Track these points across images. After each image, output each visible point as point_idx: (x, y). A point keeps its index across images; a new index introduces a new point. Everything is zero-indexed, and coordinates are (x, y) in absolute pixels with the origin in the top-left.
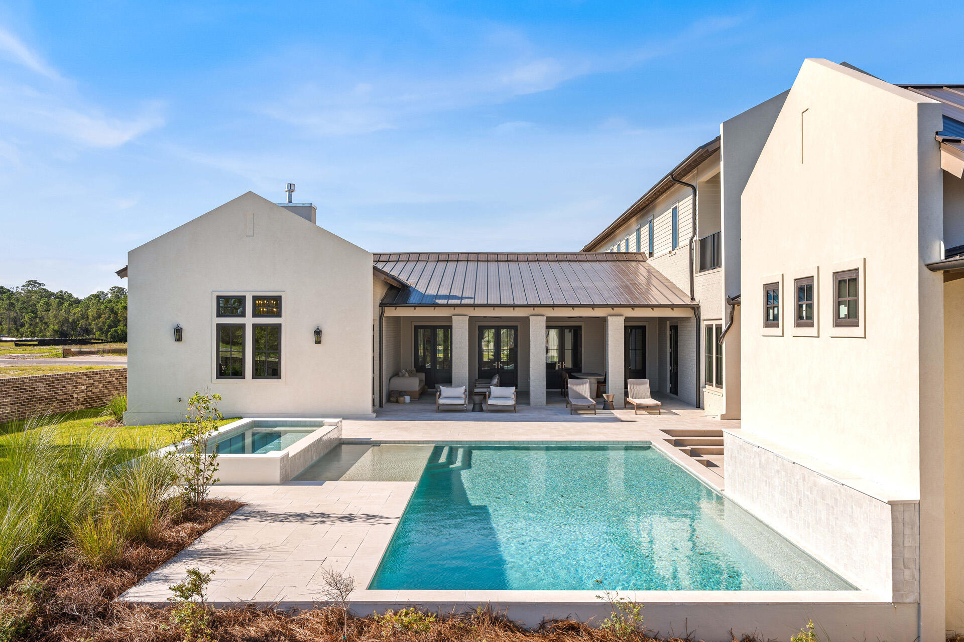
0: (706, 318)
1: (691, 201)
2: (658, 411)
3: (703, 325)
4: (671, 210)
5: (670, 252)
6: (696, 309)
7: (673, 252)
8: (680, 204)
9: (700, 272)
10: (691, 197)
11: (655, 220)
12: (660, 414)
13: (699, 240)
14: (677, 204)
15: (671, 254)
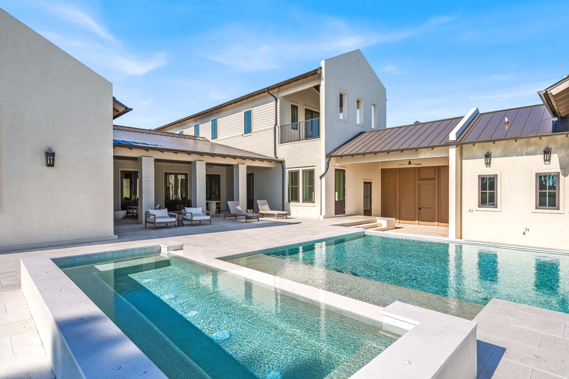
0: (288, 167)
1: (274, 105)
2: (286, 217)
3: (287, 171)
4: (243, 112)
5: (243, 135)
6: (282, 162)
7: (244, 135)
8: (254, 109)
9: (281, 143)
10: (274, 102)
11: (219, 119)
12: (287, 218)
13: (280, 127)
14: (251, 109)
15: (243, 136)
